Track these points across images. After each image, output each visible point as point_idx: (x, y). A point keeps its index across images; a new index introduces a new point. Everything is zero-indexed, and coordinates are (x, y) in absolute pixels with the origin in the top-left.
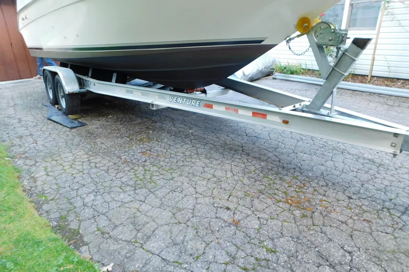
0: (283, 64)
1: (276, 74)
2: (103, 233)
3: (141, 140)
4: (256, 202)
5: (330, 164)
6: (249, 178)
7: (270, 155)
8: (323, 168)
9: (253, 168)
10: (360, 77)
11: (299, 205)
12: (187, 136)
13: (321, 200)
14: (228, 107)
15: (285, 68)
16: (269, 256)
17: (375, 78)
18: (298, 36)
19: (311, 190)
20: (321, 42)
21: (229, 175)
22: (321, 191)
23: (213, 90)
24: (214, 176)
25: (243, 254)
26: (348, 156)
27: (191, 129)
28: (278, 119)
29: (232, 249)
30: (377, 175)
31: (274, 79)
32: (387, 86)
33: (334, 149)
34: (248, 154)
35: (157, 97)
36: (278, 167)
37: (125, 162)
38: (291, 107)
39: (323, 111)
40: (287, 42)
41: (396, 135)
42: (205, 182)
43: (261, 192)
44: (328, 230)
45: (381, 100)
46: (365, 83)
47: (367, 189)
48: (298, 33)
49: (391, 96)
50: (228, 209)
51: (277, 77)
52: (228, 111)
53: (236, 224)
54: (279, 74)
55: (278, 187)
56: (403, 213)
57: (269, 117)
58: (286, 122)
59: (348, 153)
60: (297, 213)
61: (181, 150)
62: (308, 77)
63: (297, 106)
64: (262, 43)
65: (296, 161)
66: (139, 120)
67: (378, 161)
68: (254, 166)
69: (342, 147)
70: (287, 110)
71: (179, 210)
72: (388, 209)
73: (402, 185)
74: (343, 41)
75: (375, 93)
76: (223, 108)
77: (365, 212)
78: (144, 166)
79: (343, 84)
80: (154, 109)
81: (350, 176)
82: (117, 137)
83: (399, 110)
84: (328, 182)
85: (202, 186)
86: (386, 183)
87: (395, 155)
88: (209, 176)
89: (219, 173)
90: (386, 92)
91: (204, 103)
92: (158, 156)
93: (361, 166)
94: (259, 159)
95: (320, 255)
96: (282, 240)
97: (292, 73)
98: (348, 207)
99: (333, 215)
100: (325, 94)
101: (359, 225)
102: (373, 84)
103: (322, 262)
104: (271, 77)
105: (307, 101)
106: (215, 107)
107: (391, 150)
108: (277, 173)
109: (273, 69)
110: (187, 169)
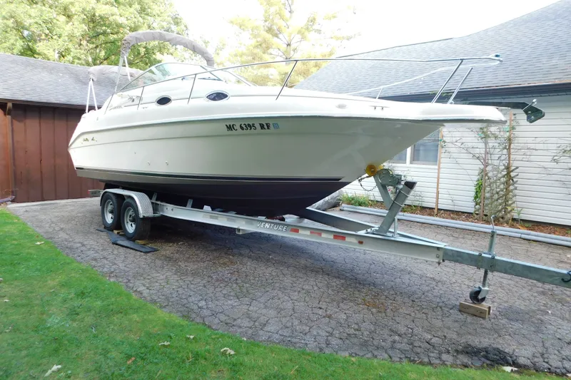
0: (350, 195)
1: (343, 205)
2: (226, 324)
3: (224, 264)
4: (341, 304)
5: (398, 280)
6: (333, 290)
7: (348, 275)
8: (393, 283)
9: (334, 284)
10: (428, 210)
11: (375, 306)
12: (268, 260)
13: (392, 303)
14: (312, 231)
15: (353, 199)
16: (357, 332)
17: (442, 211)
18: (367, 177)
19: (384, 297)
20: (384, 183)
21: (316, 288)
22: (391, 298)
23: (290, 219)
24: (303, 289)
25: (338, 332)
26: (414, 275)
27: (269, 255)
28: (354, 240)
29: (330, 330)
30: (435, 287)
31: (341, 210)
32: (453, 219)
33: (402, 270)
34: (328, 275)
35: (244, 223)
36: (356, 283)
37: (217, 280)
38: (365, 231)
39: (389, 234)
40: (359, 181)
41: (438, 248)
42: (296, 293)
43: (344, 299)
44: (397, 318)
45: (448, 232)
46: (433, 216)
47: (427, 296)
48: (367, 175)
49: (457, 228)
50: (321, 308)
51: (345, 209)
52: (313, 235)
53: (330, 317)
54: (346, 205)
55: (357, 296)
56: (451, 309)
57: (348, 239)
58: (361, 243)
59: (414, 273)
60: (374, 310)
61: (266, 271)
62: (377, 210)
63: (369, 230)
64: (340, 181)
65: (370, 279)
66: (213, 247)
67: (437, 278)
68: (335, 283)
69: (409, 269)
70: (362, 233)
71: (282, 309)
72: (441, 307)
73: (453, 293)
74: (399, 183)
75: (442, 226)
76: (308, 233)
77: (423, 308)
78: (237, 283)
79: (400, 215)
80: (241, 233)
81: (414, 288)
82: (198, 262)
83: (463, 241)
84: (397, 292)
85: (295, 296)
86: (441, 292)
87: (439, 263)
88: (299, 289)
89: (306, 287)
90: (453, 225)
91: (290, 228)
92: (247, 276)
93: (424, 282)
94: (339, 278)
95: (391, 330)
96: (364, 324)
97: (360, 205)
98: (411, 306)
99: (401, 310)
100: (389, 221)
101: (419, 315)
102: (440, 217)
103: (393, 334)
104: (338, 209)
105: (376, 227)
106: (301, 232)
107: (437, 260)
108: (356, 287)
109: (339, 200)
110: (277, 285)
